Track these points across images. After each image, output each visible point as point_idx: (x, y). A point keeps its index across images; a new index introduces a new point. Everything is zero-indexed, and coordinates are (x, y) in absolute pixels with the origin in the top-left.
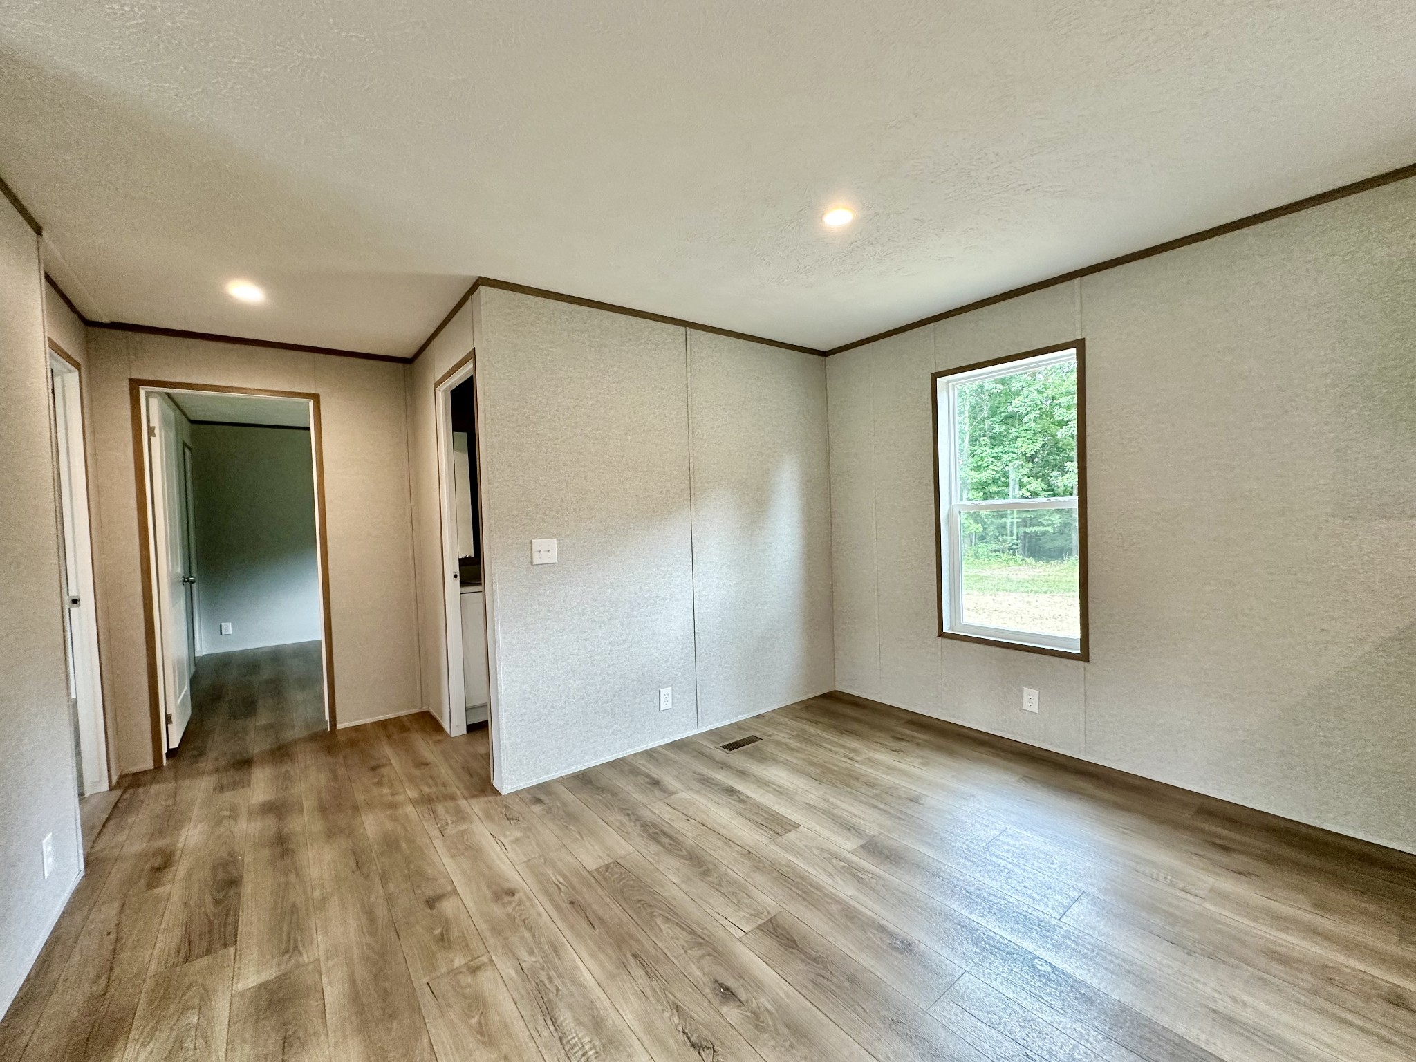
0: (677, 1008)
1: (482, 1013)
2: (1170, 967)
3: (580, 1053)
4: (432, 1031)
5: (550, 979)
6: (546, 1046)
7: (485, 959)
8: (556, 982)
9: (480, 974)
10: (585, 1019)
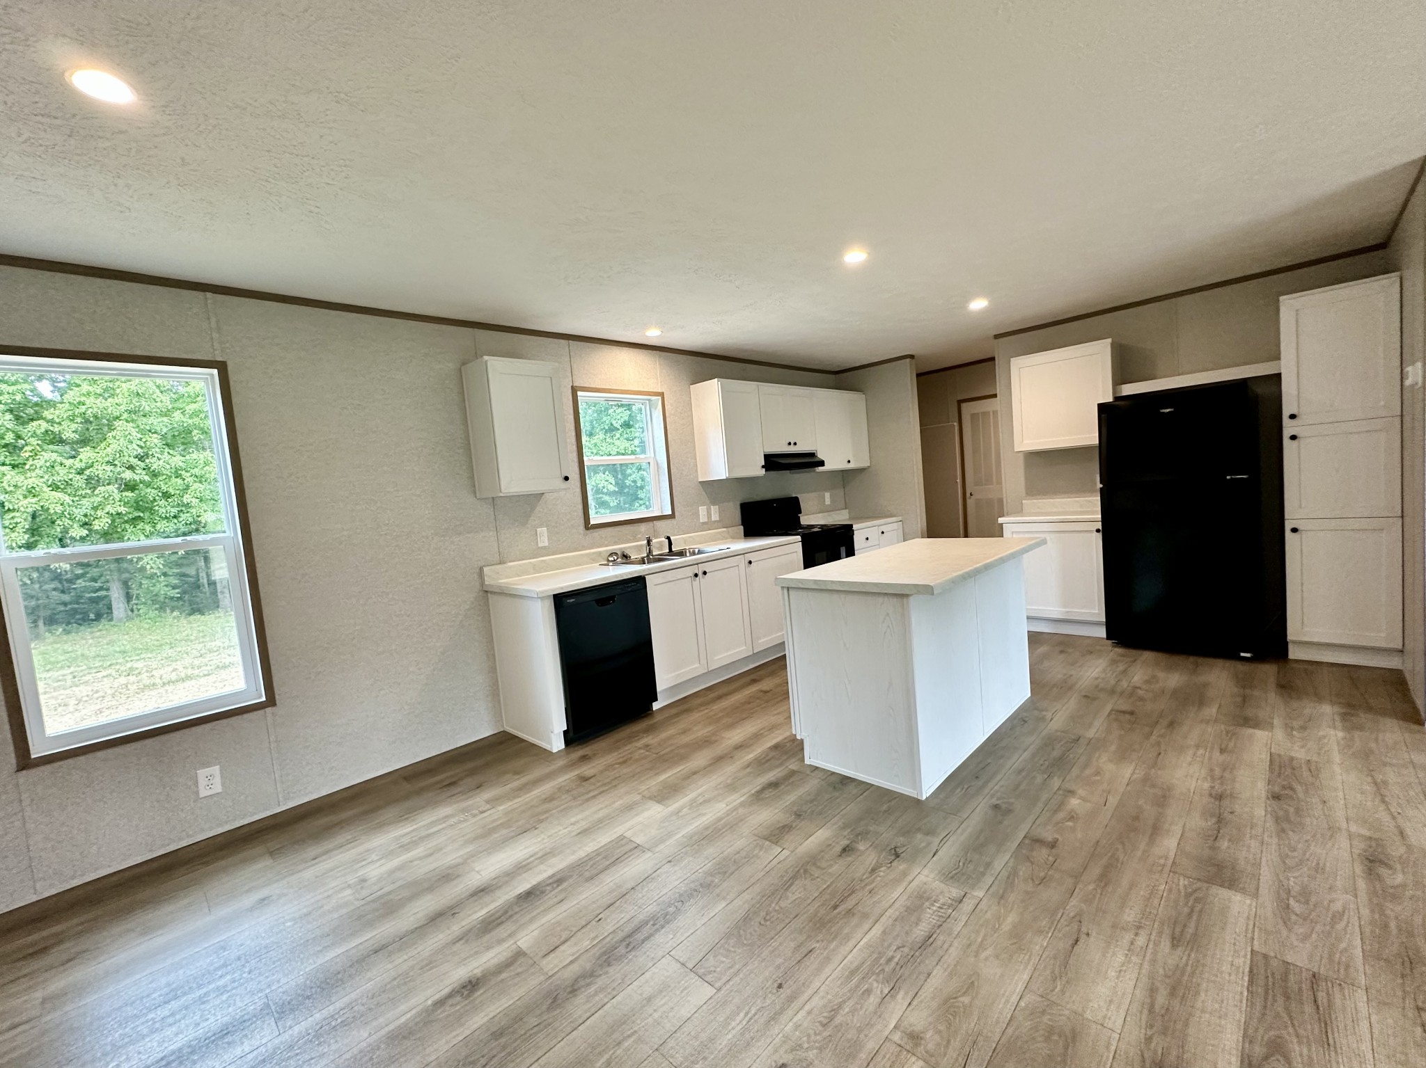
0: (873, 870)
1: (955, 998)
2: (544, 839)
3: (942, 911)
4: (998, 1031)
5: (890, 960)
6: (950, 934)
7: (896, 1037)
8: (890, 954)
9: (918, 1028)
10: (913, 918)
